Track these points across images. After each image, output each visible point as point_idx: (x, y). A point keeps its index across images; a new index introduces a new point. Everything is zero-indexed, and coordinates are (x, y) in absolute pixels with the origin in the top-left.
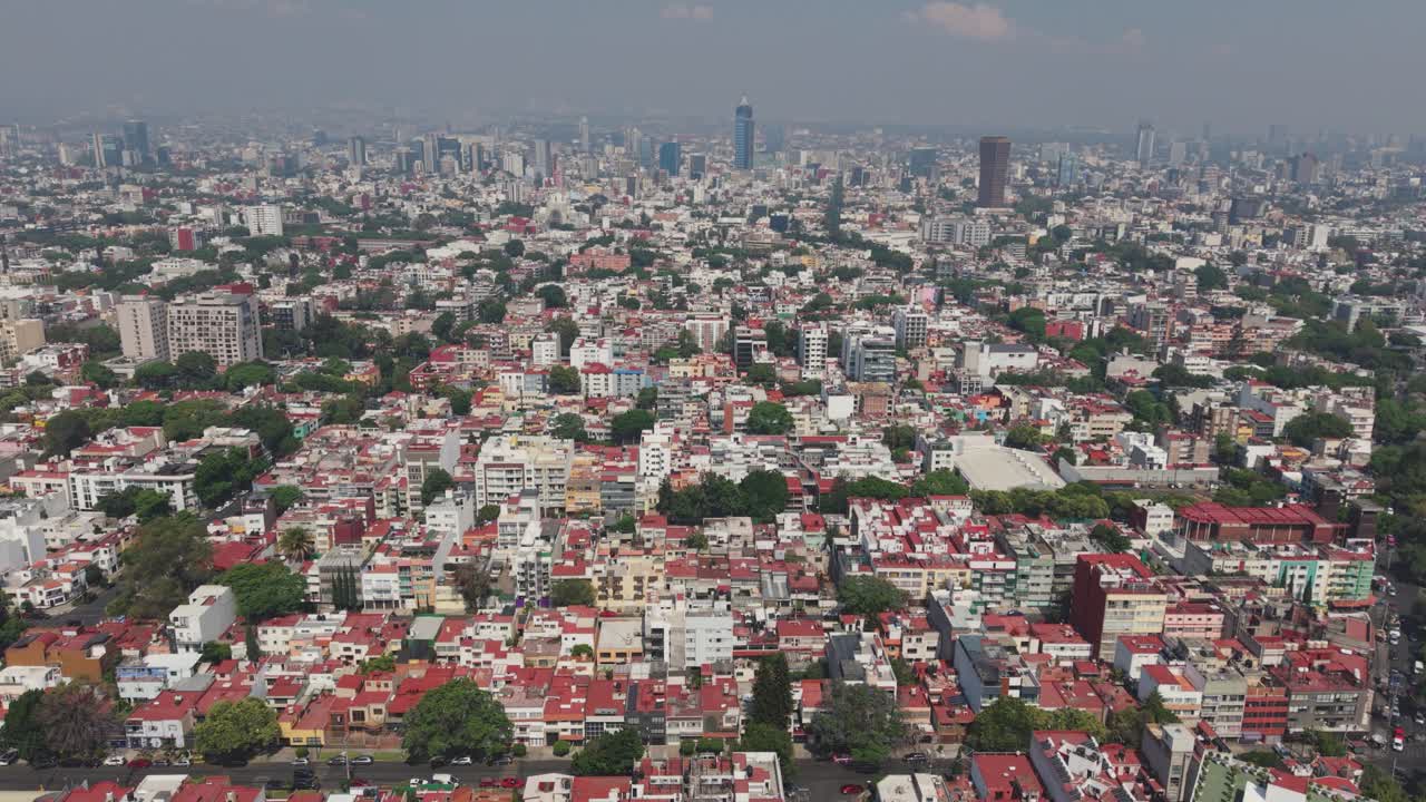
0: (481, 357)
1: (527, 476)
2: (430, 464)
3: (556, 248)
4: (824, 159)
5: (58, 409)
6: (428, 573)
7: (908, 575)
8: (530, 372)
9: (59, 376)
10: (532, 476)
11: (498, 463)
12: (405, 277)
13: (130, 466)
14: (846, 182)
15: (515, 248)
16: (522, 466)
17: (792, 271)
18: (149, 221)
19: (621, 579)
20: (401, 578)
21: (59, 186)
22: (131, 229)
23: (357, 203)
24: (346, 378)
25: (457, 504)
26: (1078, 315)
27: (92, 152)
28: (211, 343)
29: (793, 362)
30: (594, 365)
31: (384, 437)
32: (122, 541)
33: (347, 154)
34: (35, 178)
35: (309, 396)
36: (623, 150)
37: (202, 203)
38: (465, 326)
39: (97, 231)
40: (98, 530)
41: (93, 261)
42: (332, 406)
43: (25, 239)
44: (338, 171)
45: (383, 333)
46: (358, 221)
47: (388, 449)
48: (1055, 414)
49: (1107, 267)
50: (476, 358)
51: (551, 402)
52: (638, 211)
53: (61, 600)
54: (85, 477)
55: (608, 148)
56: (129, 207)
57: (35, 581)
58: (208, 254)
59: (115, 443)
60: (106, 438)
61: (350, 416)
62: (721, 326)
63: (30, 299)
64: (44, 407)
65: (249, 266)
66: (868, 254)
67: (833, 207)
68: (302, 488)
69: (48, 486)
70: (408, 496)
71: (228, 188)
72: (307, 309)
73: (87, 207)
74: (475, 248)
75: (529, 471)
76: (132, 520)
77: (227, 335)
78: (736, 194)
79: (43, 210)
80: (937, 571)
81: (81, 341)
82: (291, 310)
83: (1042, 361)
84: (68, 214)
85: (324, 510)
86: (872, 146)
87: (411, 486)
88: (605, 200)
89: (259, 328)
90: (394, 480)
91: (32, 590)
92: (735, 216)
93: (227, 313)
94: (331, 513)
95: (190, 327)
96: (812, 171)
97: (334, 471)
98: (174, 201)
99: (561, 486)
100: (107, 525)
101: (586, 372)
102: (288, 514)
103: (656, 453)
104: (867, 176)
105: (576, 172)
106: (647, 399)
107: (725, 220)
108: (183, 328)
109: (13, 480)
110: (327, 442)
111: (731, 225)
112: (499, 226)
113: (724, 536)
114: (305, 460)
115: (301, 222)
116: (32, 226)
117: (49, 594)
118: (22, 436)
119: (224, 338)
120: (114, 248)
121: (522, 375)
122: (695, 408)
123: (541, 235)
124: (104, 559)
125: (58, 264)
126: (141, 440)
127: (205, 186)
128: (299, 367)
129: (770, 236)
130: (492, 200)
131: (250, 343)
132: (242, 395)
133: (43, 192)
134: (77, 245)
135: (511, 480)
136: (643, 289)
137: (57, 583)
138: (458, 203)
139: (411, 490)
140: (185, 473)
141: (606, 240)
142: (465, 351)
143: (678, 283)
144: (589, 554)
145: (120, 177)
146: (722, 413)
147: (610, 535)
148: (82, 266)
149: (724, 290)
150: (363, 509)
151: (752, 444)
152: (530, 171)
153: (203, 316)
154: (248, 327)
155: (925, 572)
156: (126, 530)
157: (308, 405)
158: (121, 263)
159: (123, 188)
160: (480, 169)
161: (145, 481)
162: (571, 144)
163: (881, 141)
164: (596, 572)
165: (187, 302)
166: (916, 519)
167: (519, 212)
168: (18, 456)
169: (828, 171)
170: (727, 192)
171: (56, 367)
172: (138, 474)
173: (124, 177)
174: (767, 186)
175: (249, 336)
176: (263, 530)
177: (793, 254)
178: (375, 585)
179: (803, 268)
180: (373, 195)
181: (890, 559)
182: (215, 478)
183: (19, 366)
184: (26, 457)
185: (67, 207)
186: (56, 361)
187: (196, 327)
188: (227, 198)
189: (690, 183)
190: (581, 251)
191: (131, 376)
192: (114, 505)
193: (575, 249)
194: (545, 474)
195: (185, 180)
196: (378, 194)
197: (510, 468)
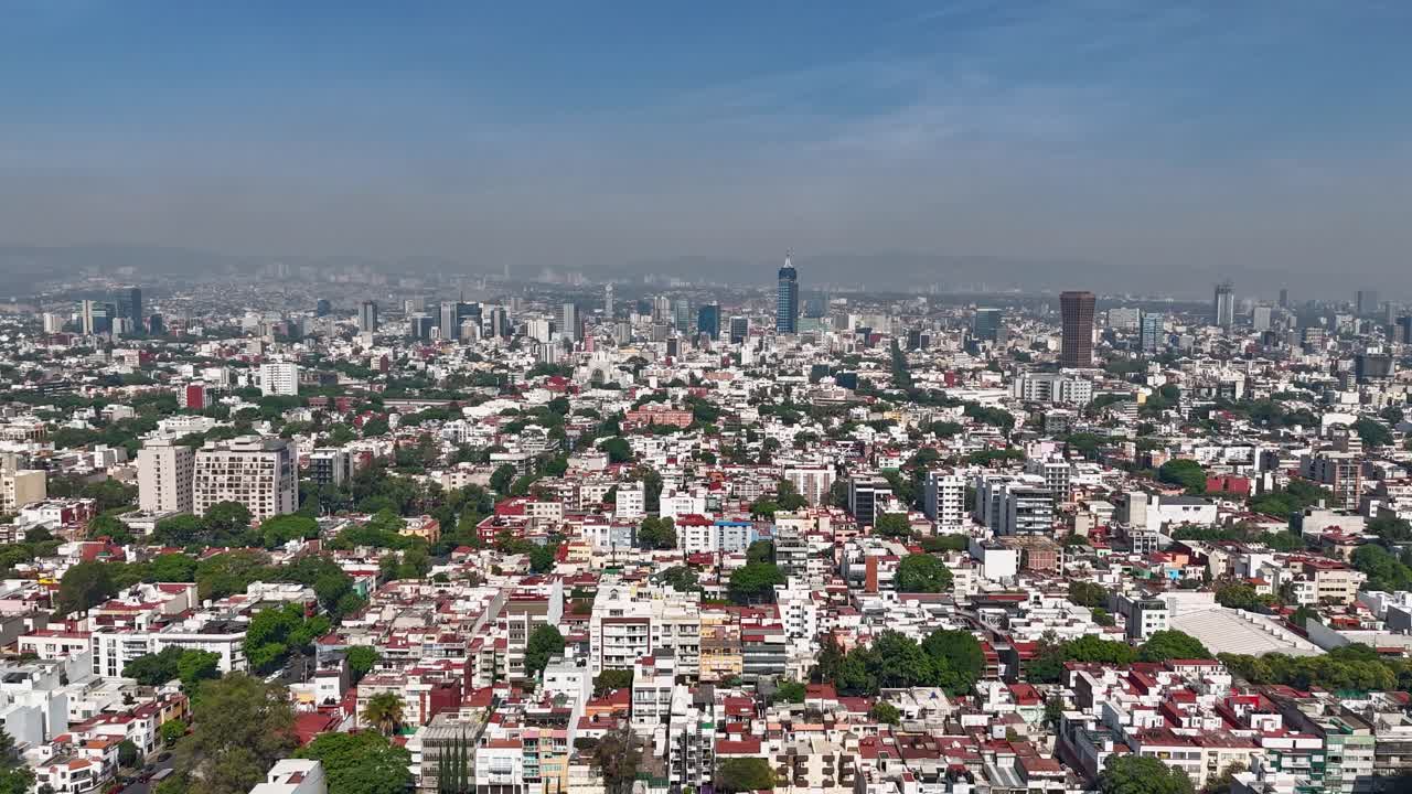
0: (554, 510)
1: (652, 634)
2: (535, 618)
3: (605, 406)
4: (875, 324)
5: (66, 567)
6: (560, 748)
7: (1182, 755)
8: (616, 524)
9: (61, 533)
10: (659, 634)
11: (616, 618)
12: (446, 433)
13: (166, 624)
14: (902, 347)
15: (559, 407)
16: (647, 621)
17: (880, 426)
18: (149, 382)
19: (806, 759)
20: (526, 754)
21: (46, 351)
22: (131, 389)
23: (375, 365)
24: (401, 532)
25: (579, 665)
26: (1236, 469)
27: (80, 319)
28: (242, 495)
29: (922, 516)
30: (689, 516)
31: (466, 593)
32: (163, 711)
33: (355, 321)
34: (18, 344)
35: (362, 552)
36: (649, 319)
37: (205, 367)
38: (528, 478)
39: (93, 391)
40: (128, 700)
41: (91, 420)
42: (393, 561)
43: (12, 400)
44: (347, 337)
45: (436, 489)
46: (380, 382)
47: (473, 606)
48: (1268, 571)
49: (1241, 425)
50: (548, 512)
51: (648, 557)
52: (686, 371)
53: (88, 784)
54: (111, 636)
55: (634, 317)
56: (125, 370)
57: (58, 759)
58: (220, 413)
59: (141, 601)
60: (131, 594)
61: (418, 570)
62: (827, 477)
63: (25, 454)
64: (48, 565)
65: (267, 423)
66: (961, 409)
67: (899, 368)
68: (378, 649)
69: (65, 649)
70: (506, 659)
71: (230, 353)
72: (347, 461)
73: (79, 370)
74: (517, 406)
75: (656, 628)
76: (172, 687)
77: (262, 486)
78: (787, 357)
79: (29, 373)
80: (1221, 751)
81: (85, 496)
82: (331, 460)
83: (1224, 516)
84: (58, 377)
85: (416, 672)
86: (918, 313)
87: (510, 646)
88: (646, 362)
89: (296, 481)
90: (488, 641)
91: (54, 770)
92: (793, 375)
93: (263, 460)
94: (424, 675)
95: (219, 477)
96: (862, 336)
97: (414, 630)
98: (174, 365)
99: (694, 647)
100: (139, 694)
101: (684, 525)
102: (369, 677)
103: (796, 612)
104: (926, 339)
105: (605, 338)
106: (763, 554)
107: (786, 378)
108: (211, 477)
109: (23, 640)
110: (398, 599)
111: (795, 384)
112: (537, 385)
113: (914, 710)
114: (377, 617)
115: (318, 384)
116: (20, 387)
117: (74, 776)
118: (28, 594)
119: (258, 489)
120: (115, 406)
121: (607, 527)
122: (821, 565)
123: (585, 394)
124: (140, 733)
125: (53, 422)
126: (171, 597)
127: (205, 350)
128: (342, 524)
129: (841, 394)
130: (522, 362)
131: (287, 495)
132: (285, 551)
133: (28, 357)
134: (70, 405)
135: (633, 639)
136: (714, 443)
137: (85, 763)
138: (486, 365)
139: (512, 651)
140: (234, 631)
141: (660, 396)
142: (535, 504)
143: (752, 438)
144: (758, 728)
145: (111, 342)
146: (862, 567)
147: (778, 705)
148: (79, 425)
149: (809, 444)
150: (462, 671)
151: (912, 604)
152: (557, 336)
153: (235, 463)
154: (286, 476)
155: (1204, 751)
156: (168, 698)
157: (361, 561)
158: (122, 421)
159: (116, 352)
160: (502, 335)
161: (186, 641)
162: (593, 314)
163: (927, 310)
164: (774, 750)
165: (220, 449)
166: (1164, 687)
167: (557, 374)
168: (25, 615)
169: (882, 335)
170: (775, 355)
171: (59, 524)
172: (175, 632)
173: (116, 344)
174: (816, 349)
175: (286, 488)
176: (338, 698)
177: (873, 411)
178: (493, 764)
179: (894, 423)
180: (391, 358)
181: (1153, 735)
182: (269, 638)
183: (17, 522)
184: (34, 615)
185: (56, 371)
186: (59, 517)
187: (227, 476)
188: (233, 362)
189: (733, 348)
190: (635, 408)
191: (149, 532)
192: (147, 671)
193: (626, 406)
194: (675, 631)
195: (183, 345)
196: (396, 358)
197: (633, 623)
